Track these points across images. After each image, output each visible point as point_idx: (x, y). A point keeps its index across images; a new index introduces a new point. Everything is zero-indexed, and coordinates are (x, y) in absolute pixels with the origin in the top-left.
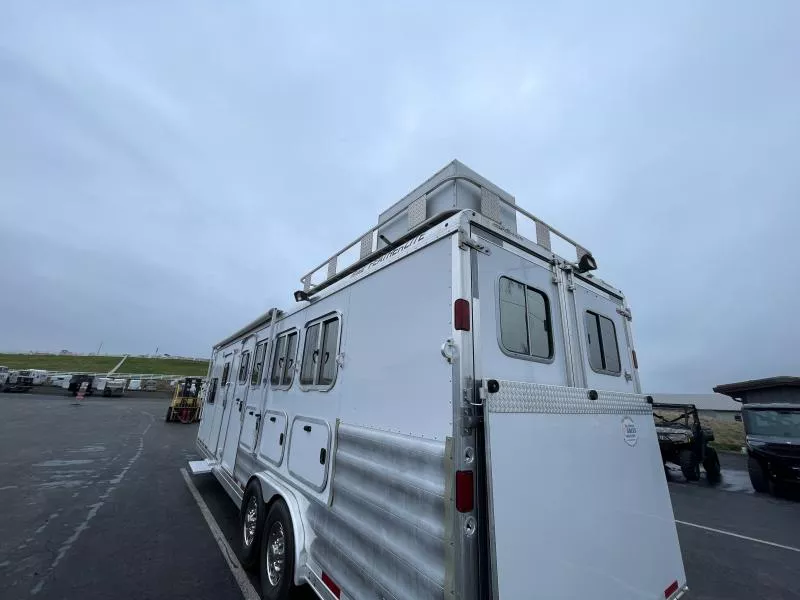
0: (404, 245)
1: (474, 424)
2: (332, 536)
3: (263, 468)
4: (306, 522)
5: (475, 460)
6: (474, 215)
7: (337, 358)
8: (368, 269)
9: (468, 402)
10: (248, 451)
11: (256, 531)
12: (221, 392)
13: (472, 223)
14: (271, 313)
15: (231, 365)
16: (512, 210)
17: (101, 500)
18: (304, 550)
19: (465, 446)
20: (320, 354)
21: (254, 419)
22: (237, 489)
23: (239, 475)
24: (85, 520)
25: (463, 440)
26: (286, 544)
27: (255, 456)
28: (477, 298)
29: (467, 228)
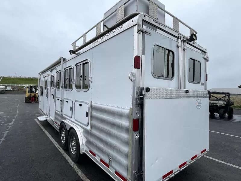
0: (114, 30)
1: (140, 103)
2: (92, 139)
3: (65, 119)
4: (83, 136)
5: (140, 115)
6: (144, 16)
7: (89, 79)
8: (100, 41)
9: (138, 96)
10: (59, 113)
11: (65, 138)
12: (45, 91)
13: (143, 20)
14: (60, 59)
15: (47, 80)
16: (163, 12)
17: (7, 130)
18: (83, 144)
19: (136, 110)
20: (82, 76)
21: (60, 102)
22: (57, 126)
23: (57, 121)
24: (3, 137)
25: (135, 109)
26: (76, 142)
27: (62, 114)
28: (144, 55)
29: (141, 23)
